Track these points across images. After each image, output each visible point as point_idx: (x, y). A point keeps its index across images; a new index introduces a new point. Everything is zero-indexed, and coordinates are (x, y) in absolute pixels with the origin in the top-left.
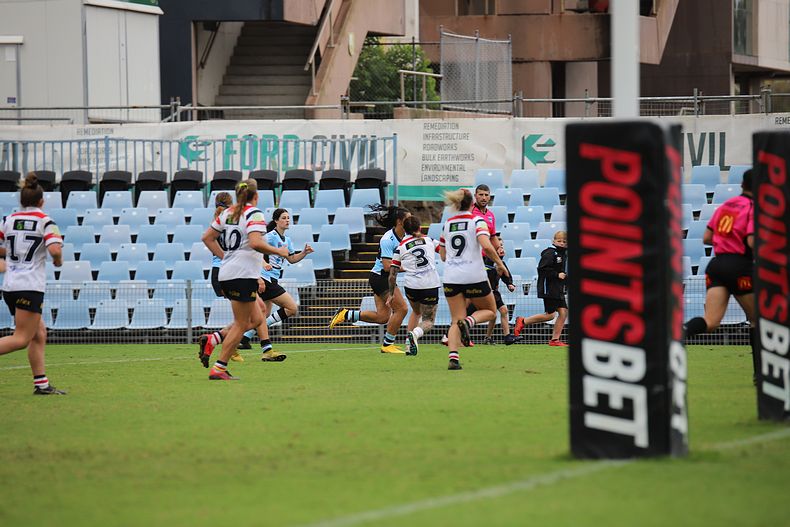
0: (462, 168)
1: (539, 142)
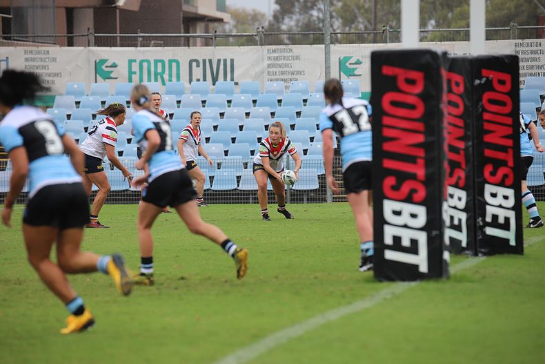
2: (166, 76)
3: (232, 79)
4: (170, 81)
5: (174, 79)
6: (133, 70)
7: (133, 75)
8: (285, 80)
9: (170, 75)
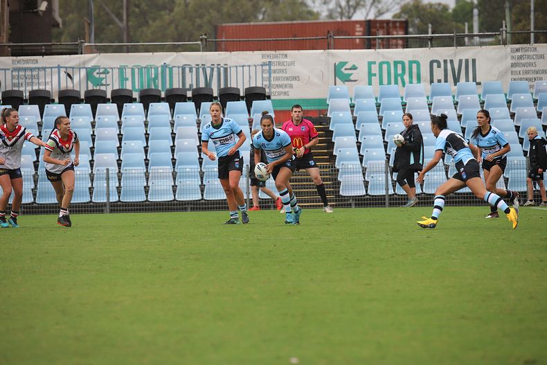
0: (291, 86)
1: (346, 67)
2: (406, 78)
3: (474, 80)
4: (411, 82)
5: (415, 80)
6: (373, 72)
7: (373, 78)
8: (530, 80)
9: (411, 76)
